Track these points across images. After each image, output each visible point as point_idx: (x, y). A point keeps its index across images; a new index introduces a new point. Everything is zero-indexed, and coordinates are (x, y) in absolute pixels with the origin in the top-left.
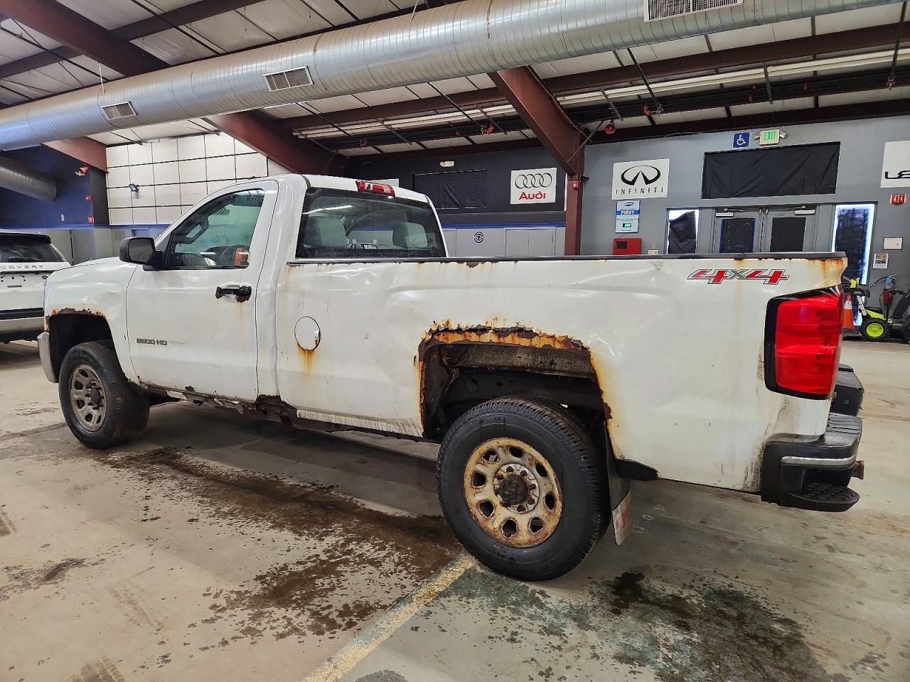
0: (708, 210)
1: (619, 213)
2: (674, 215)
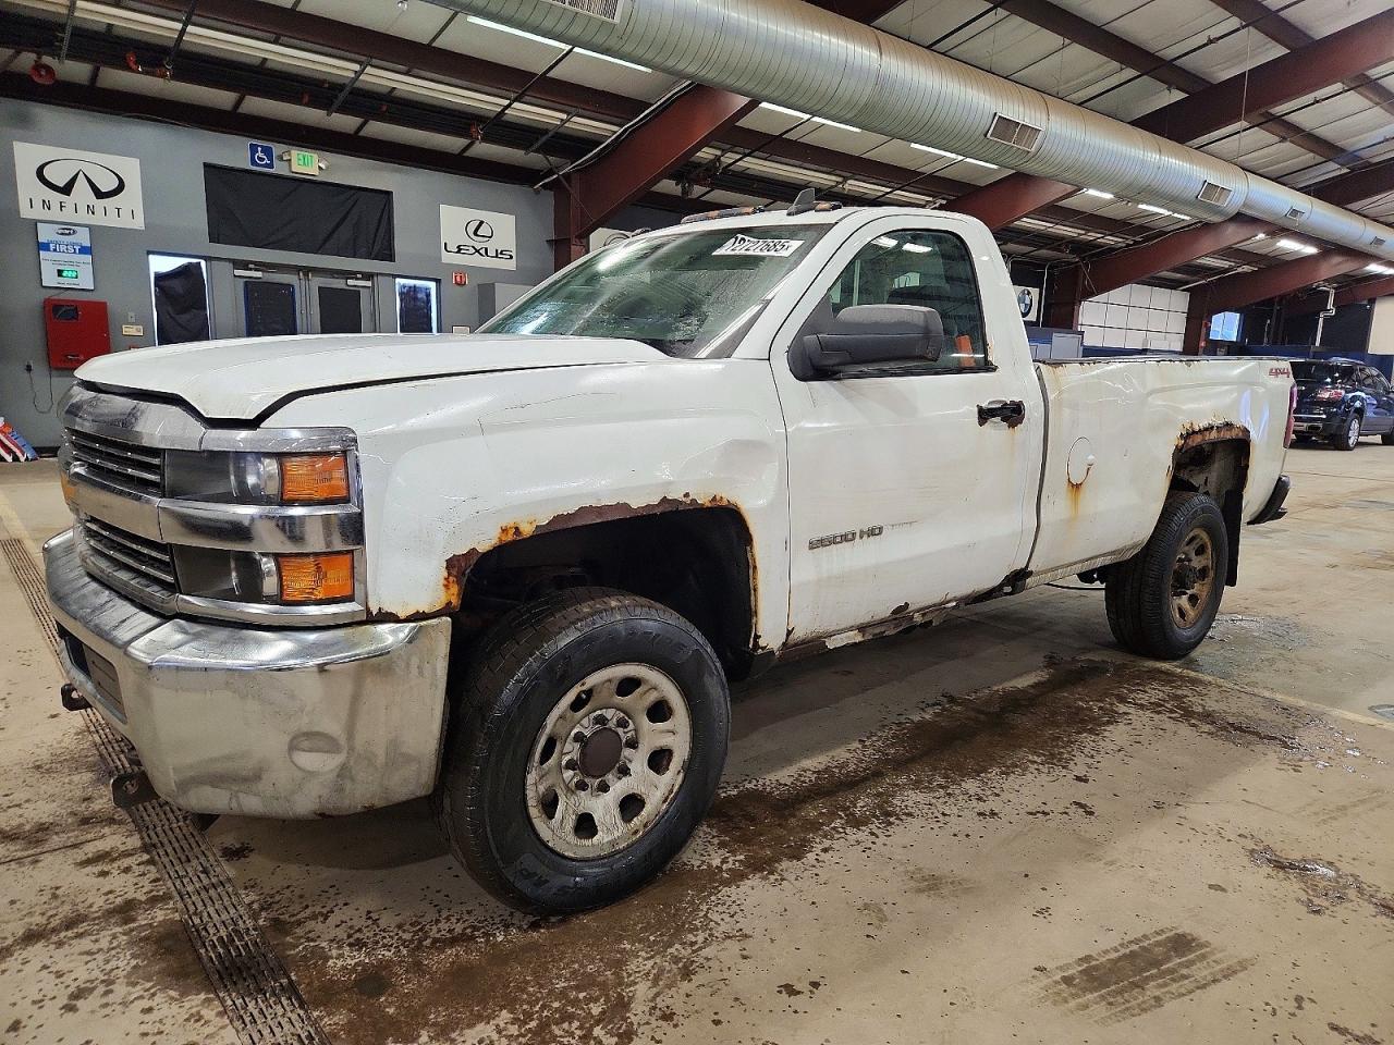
0: (223, 263)
1: (45, 247)
2: (162, 264)
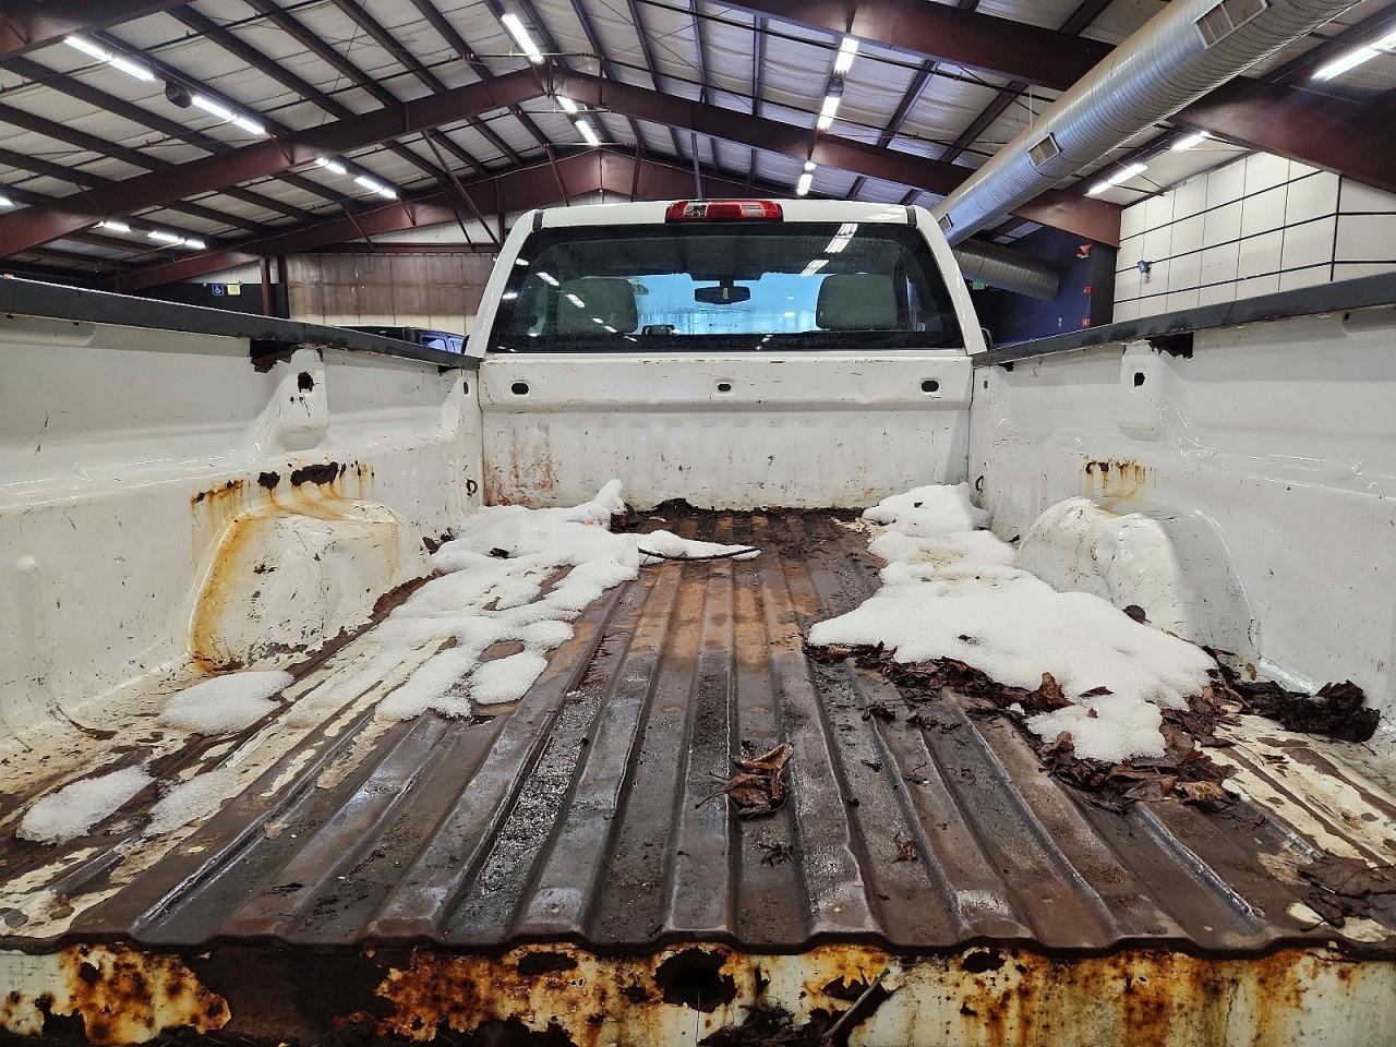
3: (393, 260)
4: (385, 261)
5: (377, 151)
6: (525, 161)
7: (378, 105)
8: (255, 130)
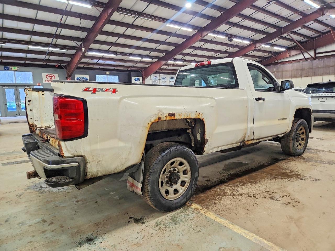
3: (284, 65)
4: (282, 66)
5: (277, 40)
6: (324, 33)
7: (275, 30)
8: (247, 42)
